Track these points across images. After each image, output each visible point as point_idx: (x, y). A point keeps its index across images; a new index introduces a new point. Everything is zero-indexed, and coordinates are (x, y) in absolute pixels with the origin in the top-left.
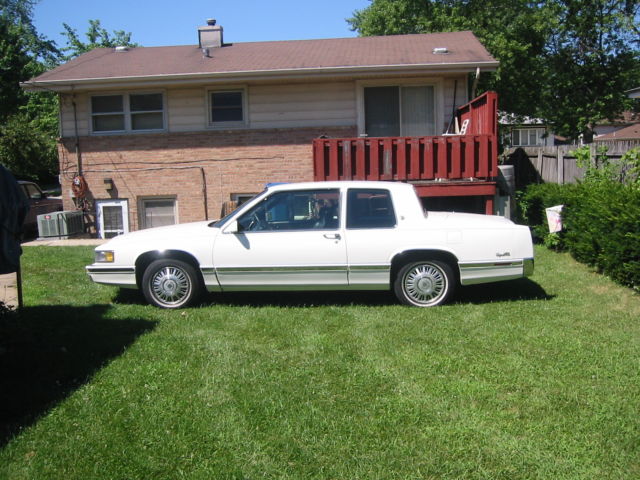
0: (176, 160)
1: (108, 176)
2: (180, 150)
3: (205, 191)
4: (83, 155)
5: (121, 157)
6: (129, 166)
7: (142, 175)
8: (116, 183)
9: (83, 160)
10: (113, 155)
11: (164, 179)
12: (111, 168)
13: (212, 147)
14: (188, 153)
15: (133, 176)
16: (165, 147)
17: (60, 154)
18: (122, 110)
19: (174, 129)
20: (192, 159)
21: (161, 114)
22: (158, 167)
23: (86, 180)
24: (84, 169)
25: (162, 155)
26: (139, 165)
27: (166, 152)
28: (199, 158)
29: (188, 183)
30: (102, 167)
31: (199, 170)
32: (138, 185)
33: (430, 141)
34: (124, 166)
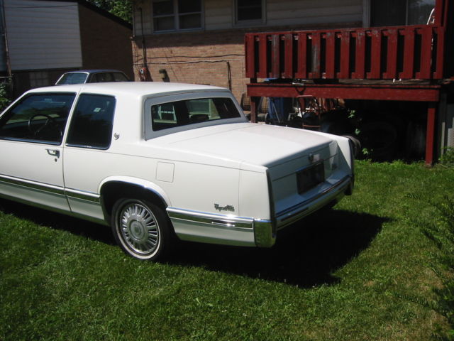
0: (210, 55)
1: (163, 67)
2: (212, 46)
3: (230, 82)
4: (147, 50)
5: (172, 52)
6: (177, 59)
7: (186, 66)
8: (168, 73)
9: (147, 54)
10: (166, 50)
11: (201, 70)
12: (165, 61)
13: (236, 43)
14: (218, 49)
15: (180, 67)
16: (201, 44)
17: (133, 49)
18: (173, 13)
19: (209, 28)
20: (221, 54)
21: (199, 15)
22: (197, 60)
23: (150, 70)
24: (148, 61)
25: (199, 50)
26: (184, 59)
27: (202, 48)
28: (226, 54)
29: (218, 75)
30: (159, 60)
31: (225, 64)
32: (183, 76)
33: (362, 34)
34: (173, 59)
